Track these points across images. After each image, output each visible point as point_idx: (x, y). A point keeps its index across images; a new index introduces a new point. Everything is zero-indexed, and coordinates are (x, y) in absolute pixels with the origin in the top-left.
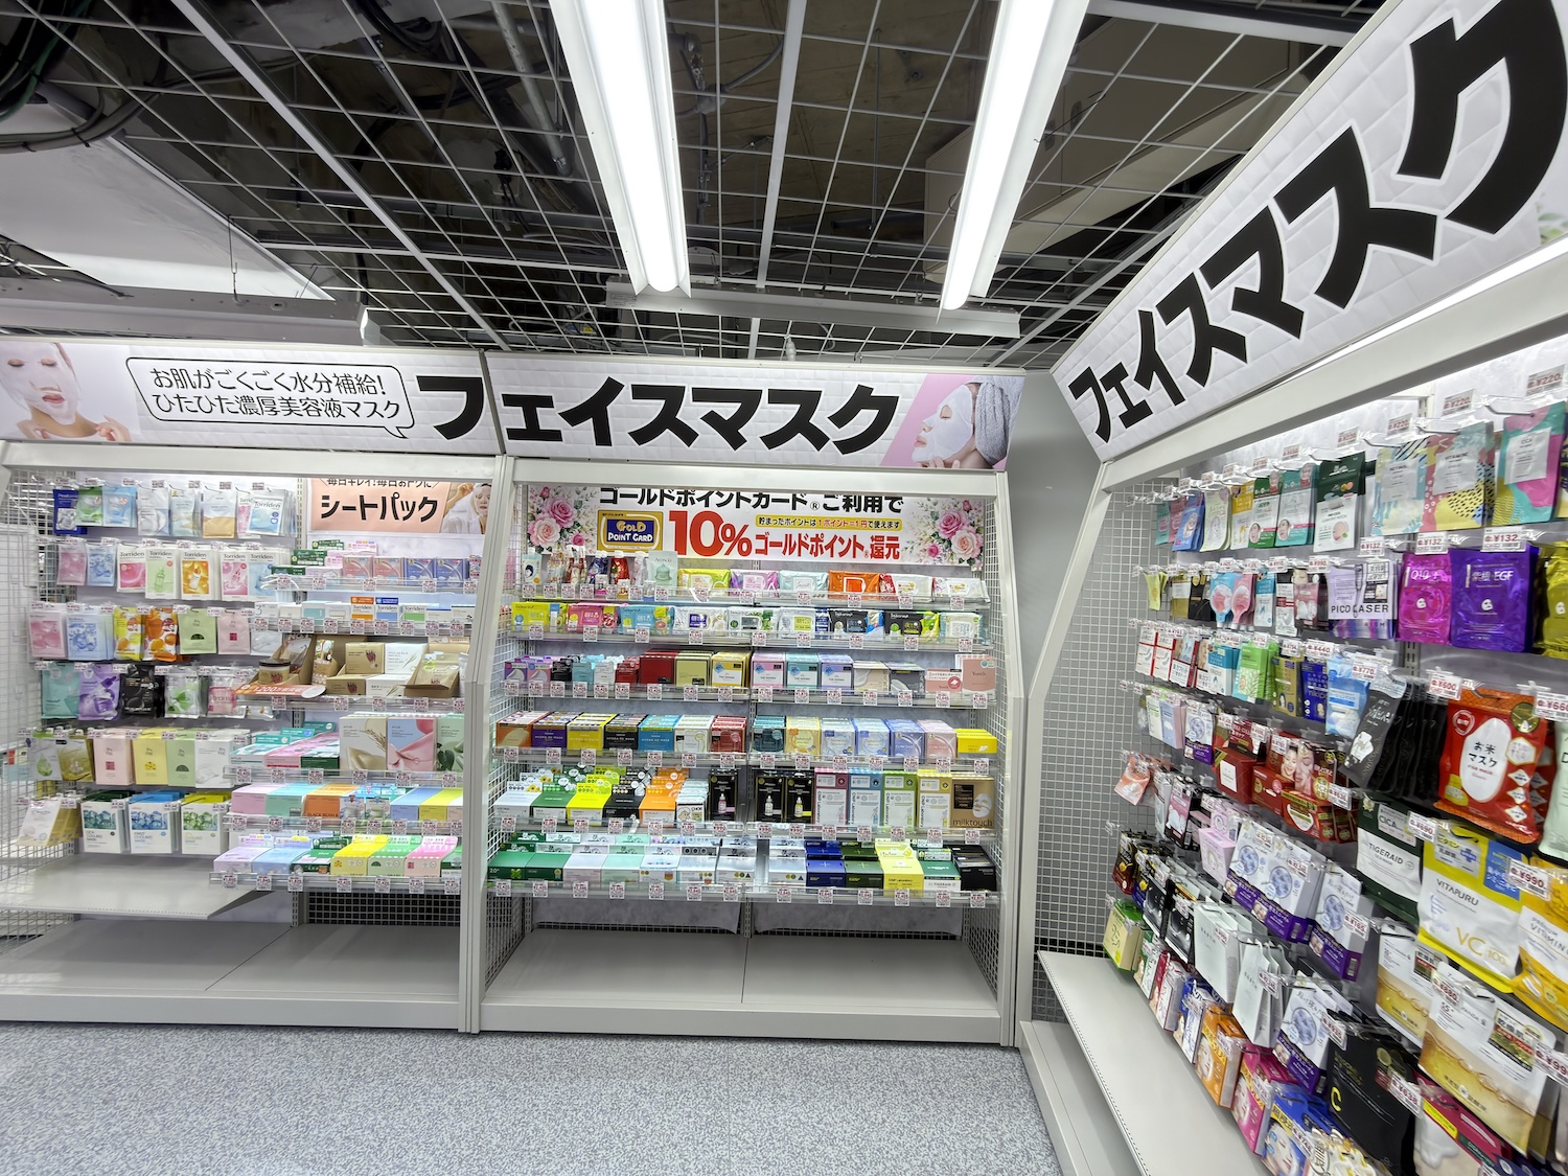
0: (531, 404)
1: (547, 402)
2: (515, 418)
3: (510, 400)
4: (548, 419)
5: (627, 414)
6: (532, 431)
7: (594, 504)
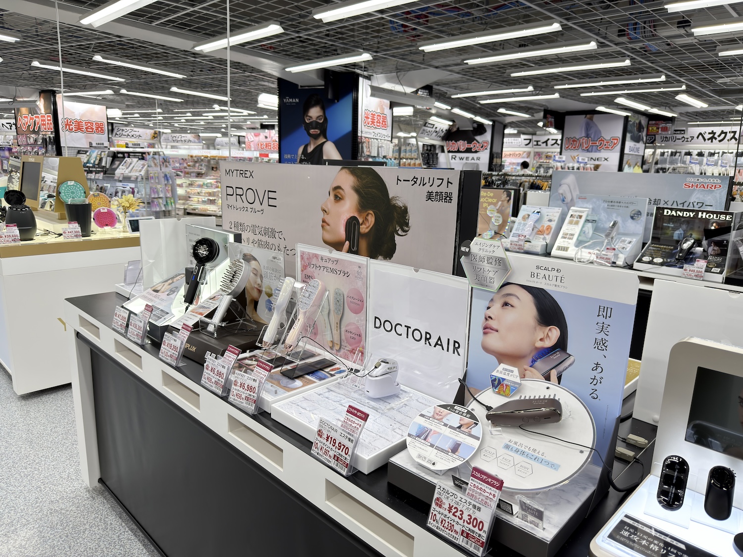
0: (537, 141)
1: (540, 141)
2: (535, 143)
3: (535, 141)
4: (539, 143)
5: (550, 142)
6: (537, 145)
7: (544, 154)
